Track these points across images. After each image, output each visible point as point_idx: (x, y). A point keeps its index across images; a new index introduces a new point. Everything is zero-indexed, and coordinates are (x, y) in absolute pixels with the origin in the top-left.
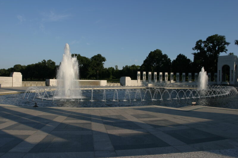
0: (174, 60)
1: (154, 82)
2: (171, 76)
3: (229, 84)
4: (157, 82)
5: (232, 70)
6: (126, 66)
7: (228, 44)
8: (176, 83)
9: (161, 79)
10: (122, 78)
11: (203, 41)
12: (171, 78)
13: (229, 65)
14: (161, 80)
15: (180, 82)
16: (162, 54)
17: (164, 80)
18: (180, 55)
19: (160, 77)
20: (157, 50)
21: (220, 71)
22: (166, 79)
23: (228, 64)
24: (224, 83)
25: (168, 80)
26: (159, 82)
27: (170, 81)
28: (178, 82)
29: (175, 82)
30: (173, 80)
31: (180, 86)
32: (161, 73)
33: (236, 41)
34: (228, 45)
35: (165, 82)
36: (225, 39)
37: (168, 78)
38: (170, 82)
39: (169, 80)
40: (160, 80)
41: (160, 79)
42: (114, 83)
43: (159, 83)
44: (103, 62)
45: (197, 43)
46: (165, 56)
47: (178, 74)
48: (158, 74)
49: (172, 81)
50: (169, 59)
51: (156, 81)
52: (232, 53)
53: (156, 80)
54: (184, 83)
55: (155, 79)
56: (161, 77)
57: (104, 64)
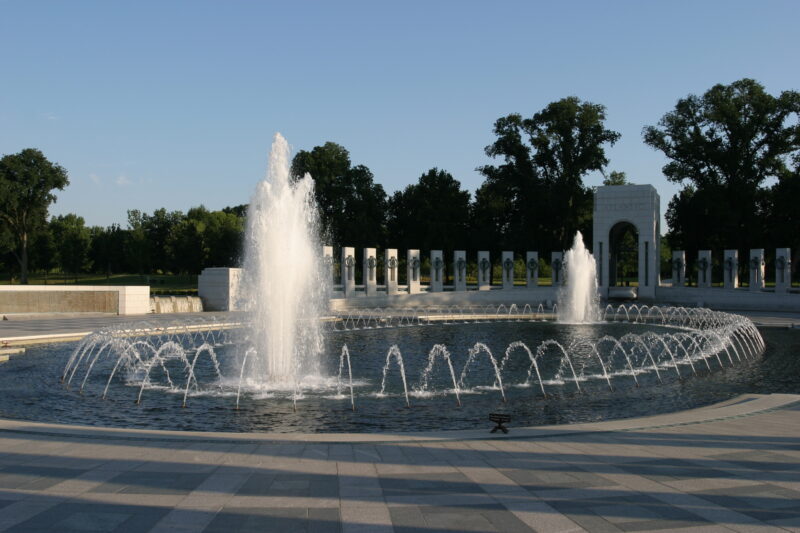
0: (398, 194)
1: (343, 290)
2: (411, 264)
3: (635, 296)
4: (356, 289)
5: (647, 243)
6: (157, 213)
7: (612, 137)
8: (435, 295)
9: (371, 279)
10: (207, 276)
11: (523, 118)
12: (411, 272)
13: (635, 221)
14: (372, 282)
15: (445, 290)
16: (348, 163)
17: (381, 279)
18: (433, 172)
19: (368, 269)
20: (329, 145)
21: (601, 244)
22: (392, 279)
23: (630, 217)
24: (615, 293)
25: (399, 284)
26: (362, 290)
27: (405, 287)
28: (437, 291)
29: (427, 290)
30: (418, 282)
31: (451, 307)
32: (371, 252)
33: (649, 129)
34: (612, 142)
35: (386, 290)
36: (602, 117)
37: (399, 272)
38: (408, 290)
39: (403, 280)
40: (369, 282)
41: (368, 278)
42: (173, 298)
43: (362, 295)
44: (54, 192)
45: (500, 125)
46: (363, 175)
47: (437, 254)
48: (360, 255)
49: (416, 287)
50: (379, 188)
51: (352, 284)
52: (621, 175)
53: (353, 281)
54: (462, 295)
55: (349, 279)
56: (371, 268)
57: (55, 199)
